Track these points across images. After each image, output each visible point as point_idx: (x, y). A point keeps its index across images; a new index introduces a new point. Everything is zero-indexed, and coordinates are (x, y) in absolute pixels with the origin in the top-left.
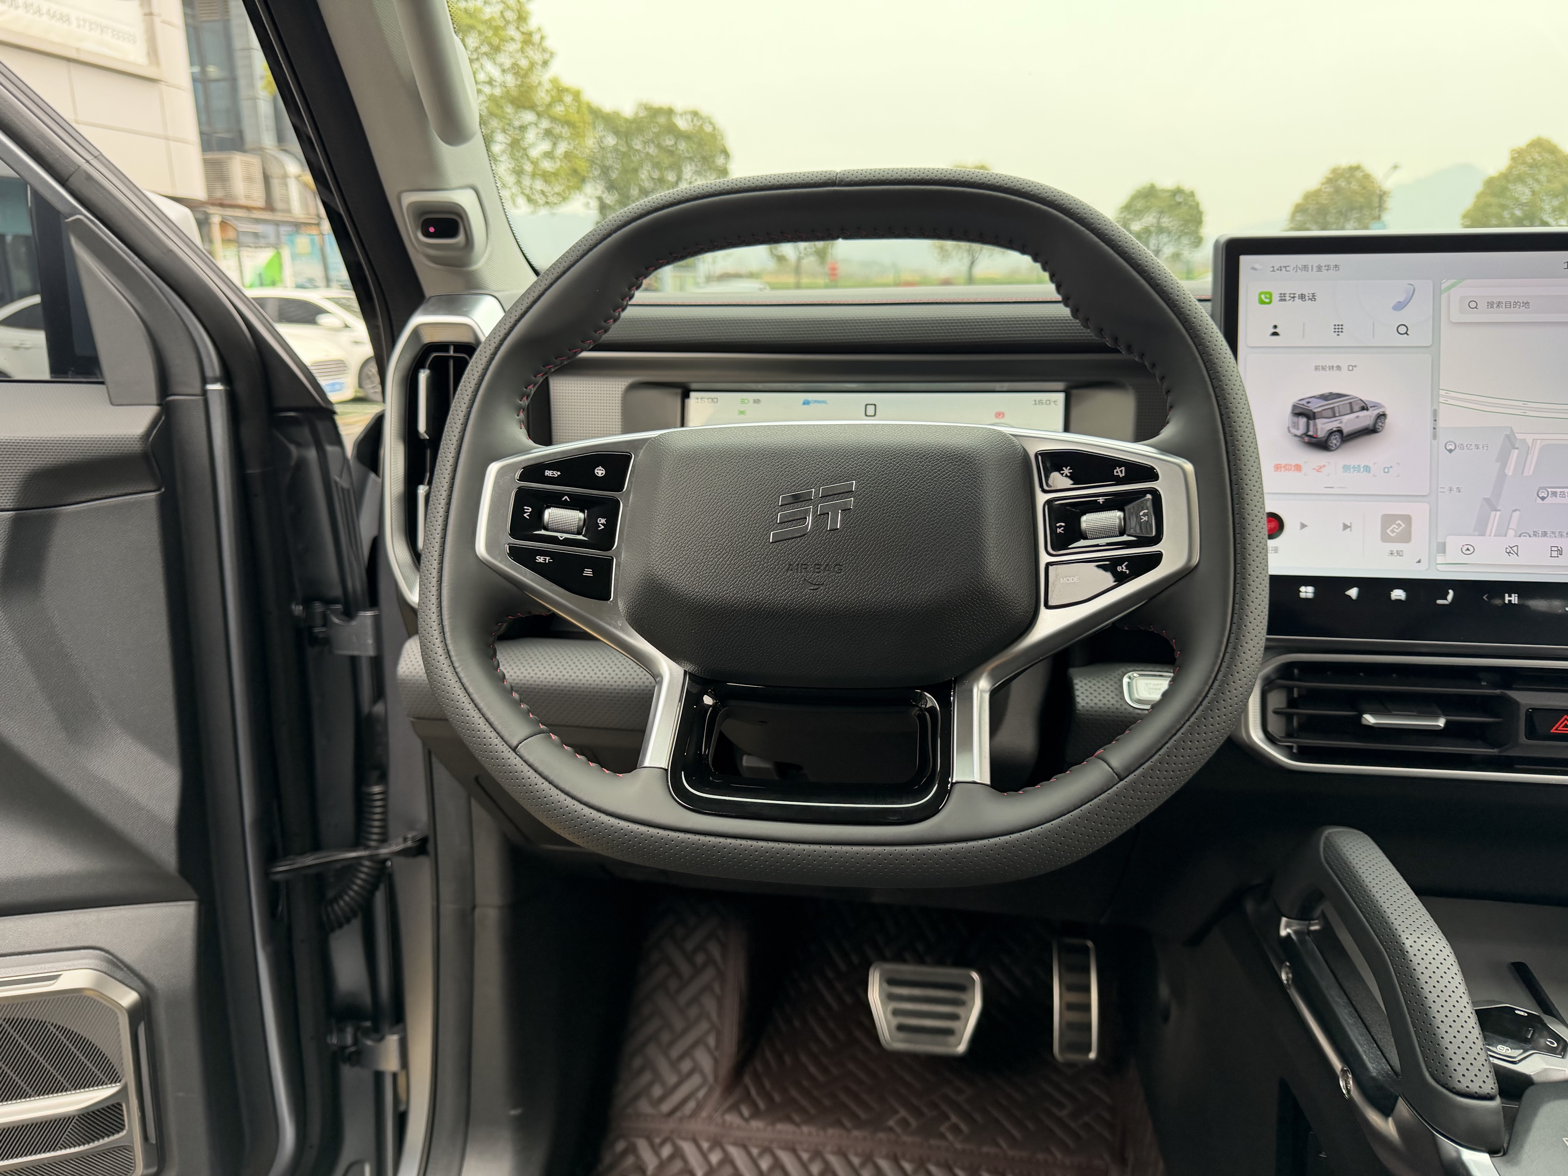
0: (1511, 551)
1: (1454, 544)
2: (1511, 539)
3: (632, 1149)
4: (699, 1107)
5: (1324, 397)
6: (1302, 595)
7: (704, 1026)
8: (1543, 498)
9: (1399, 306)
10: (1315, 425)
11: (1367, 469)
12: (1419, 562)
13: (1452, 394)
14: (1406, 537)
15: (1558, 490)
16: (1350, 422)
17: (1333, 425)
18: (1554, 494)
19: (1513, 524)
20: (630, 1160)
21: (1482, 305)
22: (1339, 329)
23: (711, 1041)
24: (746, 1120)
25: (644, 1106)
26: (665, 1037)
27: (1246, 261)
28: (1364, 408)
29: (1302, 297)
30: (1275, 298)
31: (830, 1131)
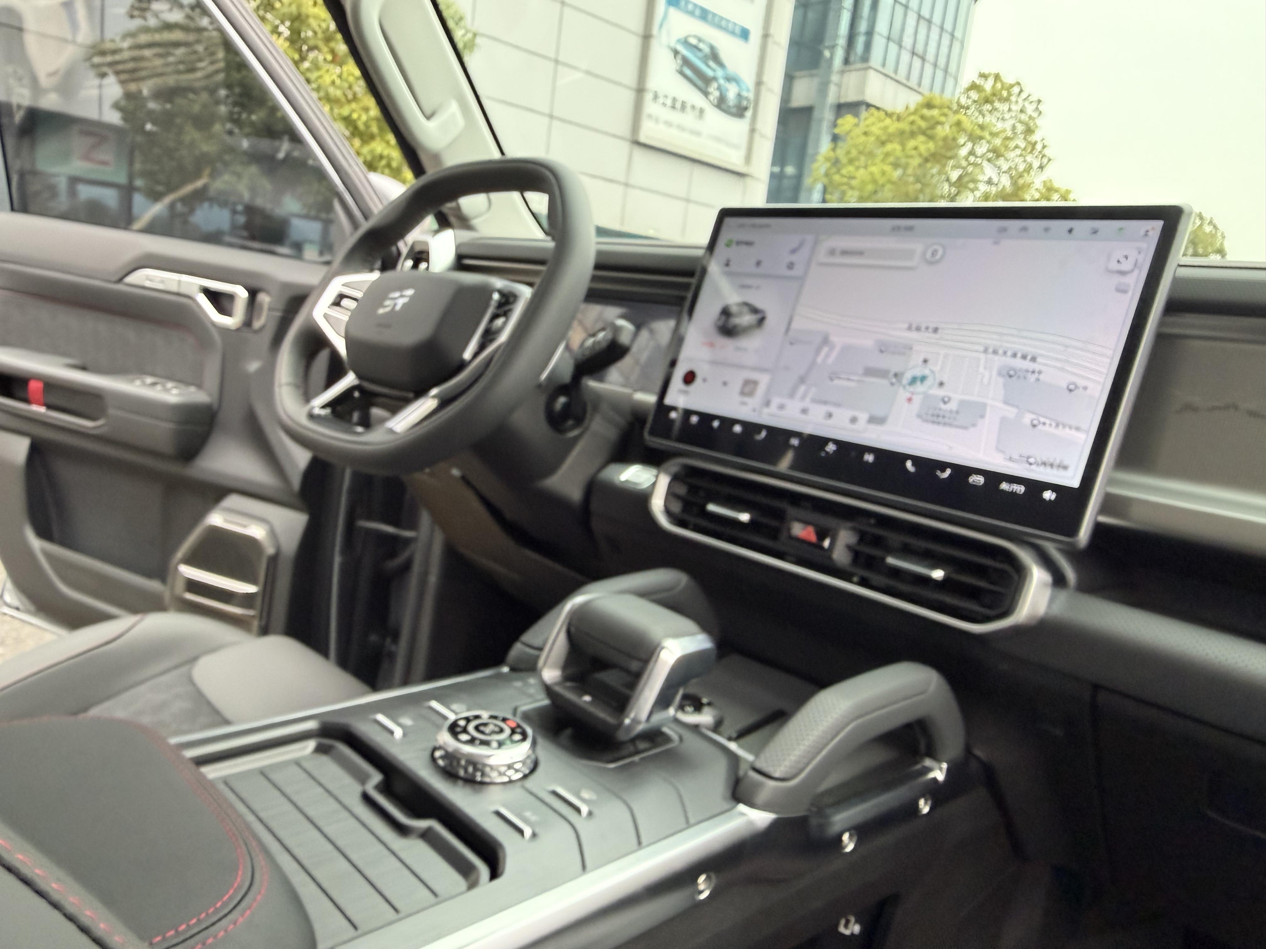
0: (804, 411)
1: (775, 402)
2: (807, 403)
5: (739, 304)
6: (693, 423)
8: (832, 380)
9: (794, 251)
10: (728, 320)
11: (746, 350)
12: (754, 411)
13: (803, 308)
14: (752, 394)
15: (843, 376)
16: (746, 321)
18: (839, 378)
19: (810, 394)
21: (838, 252)
22: (758, 263)
27: (728, 222)
28: (757, 313)
29: (747, 243)
30: (734, 243)
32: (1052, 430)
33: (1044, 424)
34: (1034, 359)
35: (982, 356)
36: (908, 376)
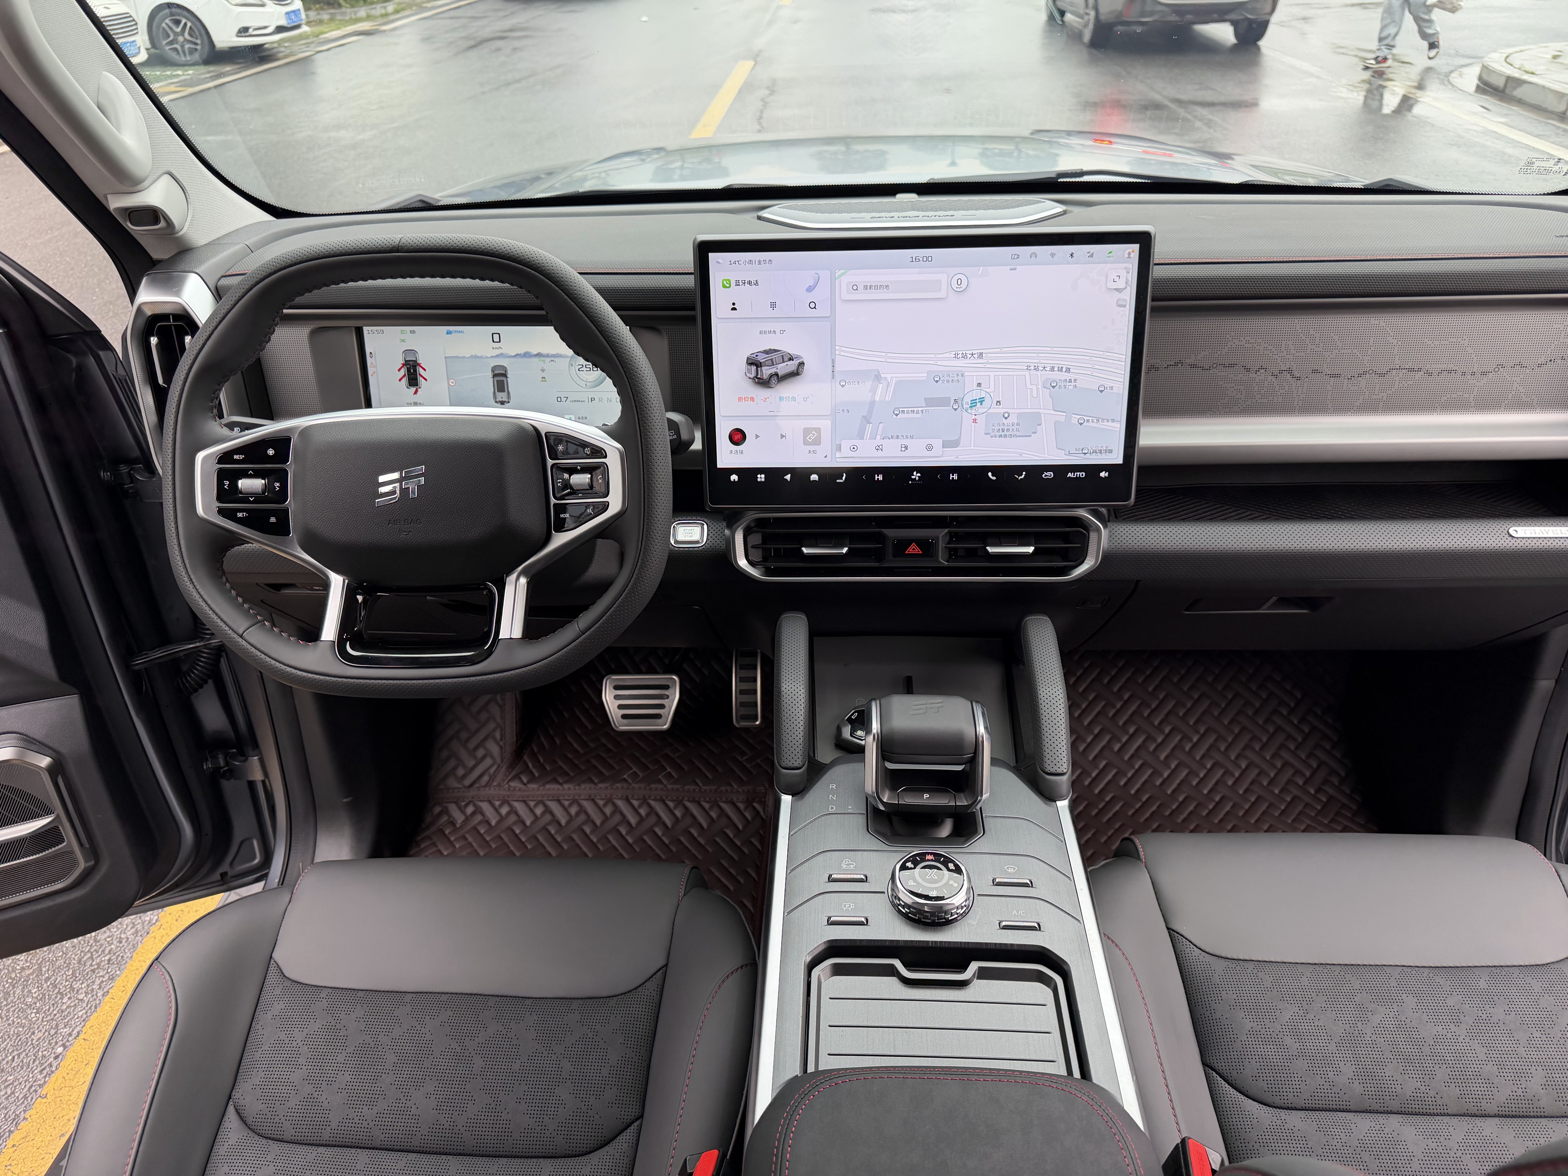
0: (879, 448)
1: (846, 445)
2: (878, 441)
3: (445, 811)
4: (492, 778)
5: (767, 352)
6: (759, 480)
7: (492, 725)
8: (897, 415)
9: (810, 289)
10: (761, 371)
11: (794, 399)
12: (826, 457)
13: (843, 349)
14: (817, 442)
15: (906, 409)
16: (783, 368)
17: (772, 370)
18: (903, 411)
19: (879, 432)
20: (445, 818)
21: (861, 288)
22: (773, 305)
23: (498, 735)
24: (525, 784)
25: (452, 783)
26: (464, 735)
27: (714, 257)
28: (791, 359)
29: (750, 283)
30: (733, 283)
31: (583, 786)
32: (1094, 425)
33: (1088, 421)
34: (1068, 370)
35: (1027, 373)
36: (968, 399)
